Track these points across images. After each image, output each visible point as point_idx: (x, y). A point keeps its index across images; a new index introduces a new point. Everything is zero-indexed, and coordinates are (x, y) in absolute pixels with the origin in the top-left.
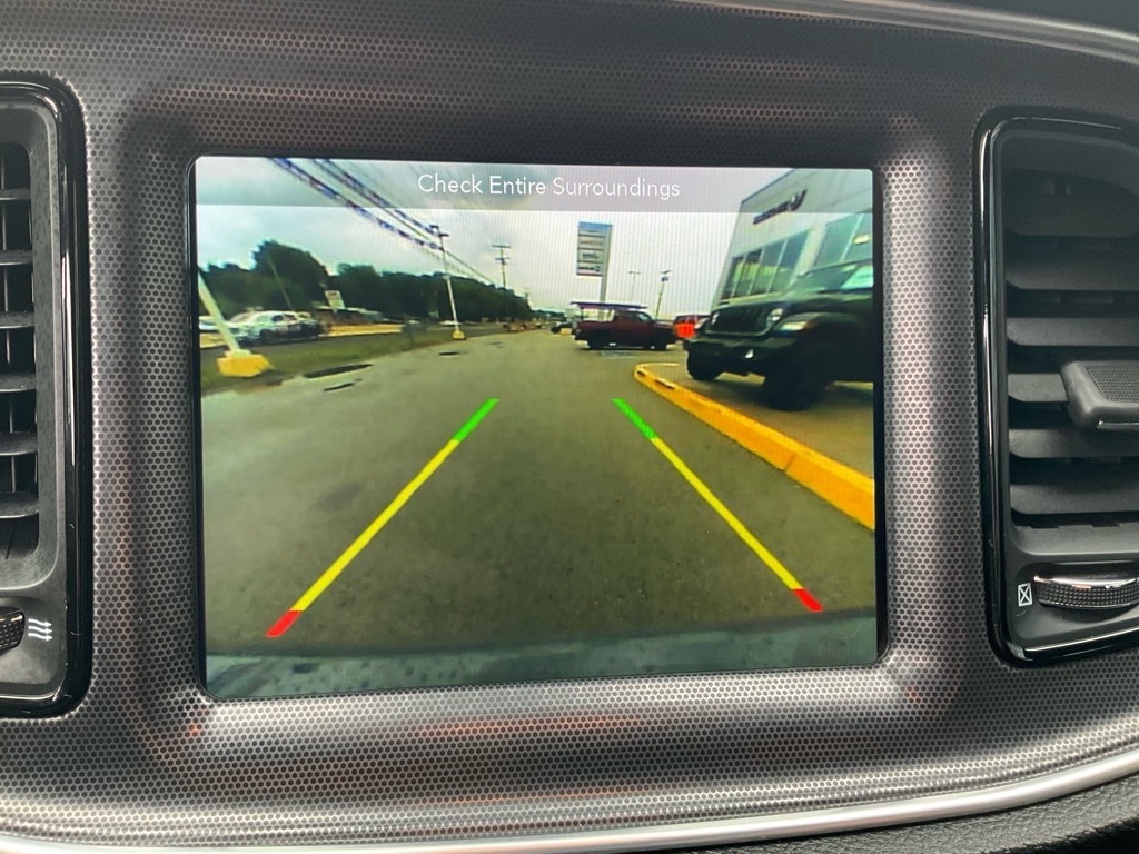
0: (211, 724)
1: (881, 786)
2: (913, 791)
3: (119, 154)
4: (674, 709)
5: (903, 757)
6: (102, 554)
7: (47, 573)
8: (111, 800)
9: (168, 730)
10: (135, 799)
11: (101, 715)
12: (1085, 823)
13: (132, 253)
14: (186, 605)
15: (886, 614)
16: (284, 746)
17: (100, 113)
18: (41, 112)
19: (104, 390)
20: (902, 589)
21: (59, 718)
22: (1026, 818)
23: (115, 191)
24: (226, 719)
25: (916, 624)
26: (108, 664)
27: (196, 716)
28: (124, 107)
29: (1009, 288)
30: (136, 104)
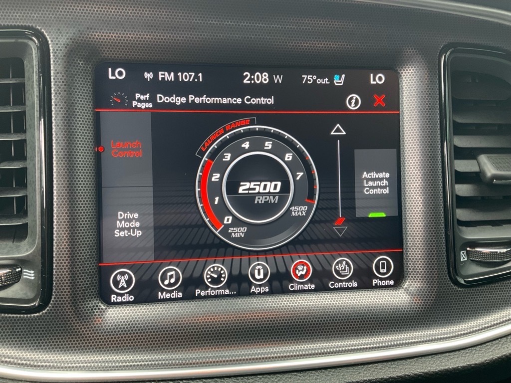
0: (106, 316)
1: (403, 340)
2: (417, 342)
3: (65, 62)
5: (412, 327)
6: (58, 240)
7: (32, 249)
8: (61, 351)
9: (87, 319)
10: (72, 350)
11: (56, 313)
12: (493, 355)
13: (71, 106)
15: (403, 265)
16: (139, 326)
17: (57, 44)
18: (30, 43)
19: (58, 167)
20: (410, 254)
21: (38, 314)
22: (467, 353)
23: (63, 78)
24: (112, 314)
25: (417, 269)
26: (60, 289)
28: (68, 41)
29: (454, 122)
30: (73, 40)
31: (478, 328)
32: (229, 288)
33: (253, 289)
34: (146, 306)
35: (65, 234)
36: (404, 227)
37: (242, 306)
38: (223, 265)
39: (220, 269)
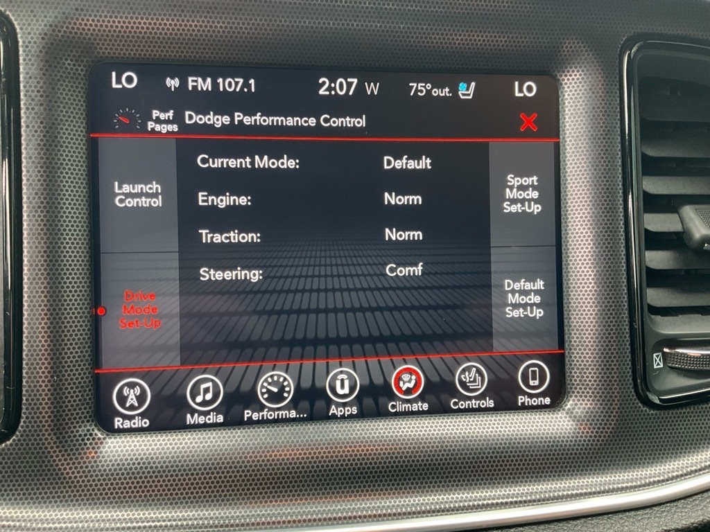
0: (104, 450)
1: (564, 491)
2: (586, 494)
3: (42, 61)
4: (422, 439)
5: (578, 471)
6: (29, 333)
11: (27, 444)
12: (703, 515)
13: (50, 128)
14: (87, 369)
15: (564, 375)
16: (154, 466)
17: (29, 33)
19: (31, 221)
20: (575, 357)
22: (663, 512)
23: (39, 86)
25: (585, 381)
26: (33, 409)
27: (94, 445)
28: (46, 28)
29: (644, 156)
30: (54, 27)
31: (680, 472)
32: (295, 408)
33: (333, 410)
34: (167, 436)
35: (40, 323)
36: (565, 316)
37: (314, 437)
38: (286, 372)
39: (281, 379)
